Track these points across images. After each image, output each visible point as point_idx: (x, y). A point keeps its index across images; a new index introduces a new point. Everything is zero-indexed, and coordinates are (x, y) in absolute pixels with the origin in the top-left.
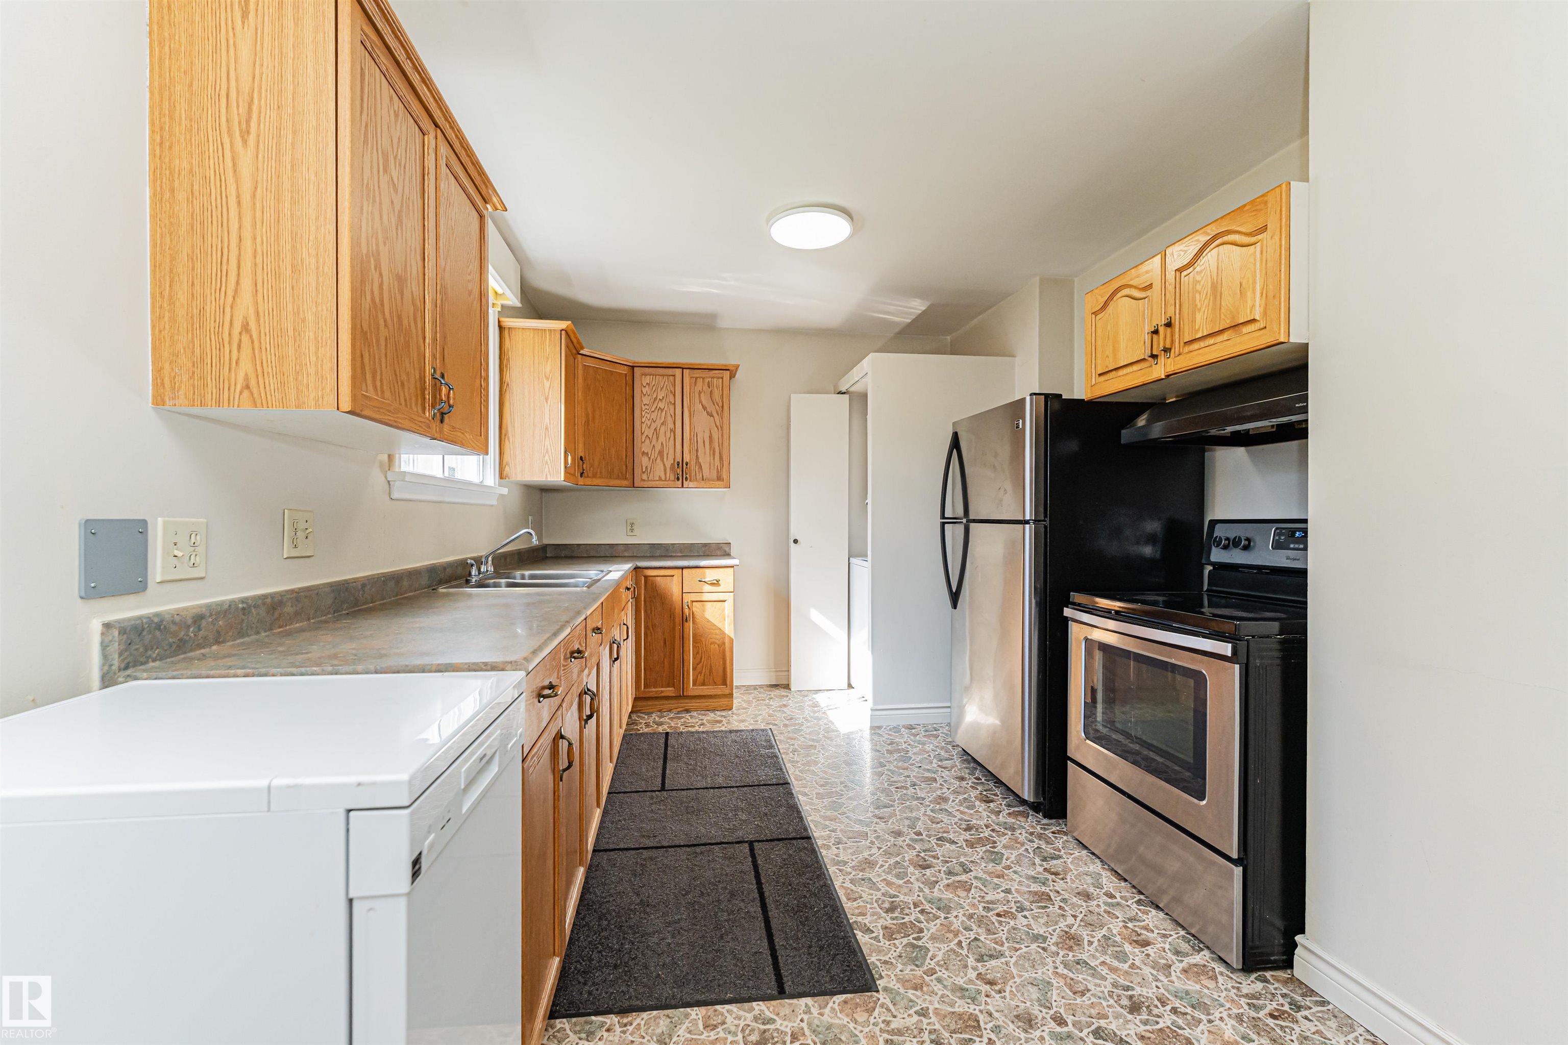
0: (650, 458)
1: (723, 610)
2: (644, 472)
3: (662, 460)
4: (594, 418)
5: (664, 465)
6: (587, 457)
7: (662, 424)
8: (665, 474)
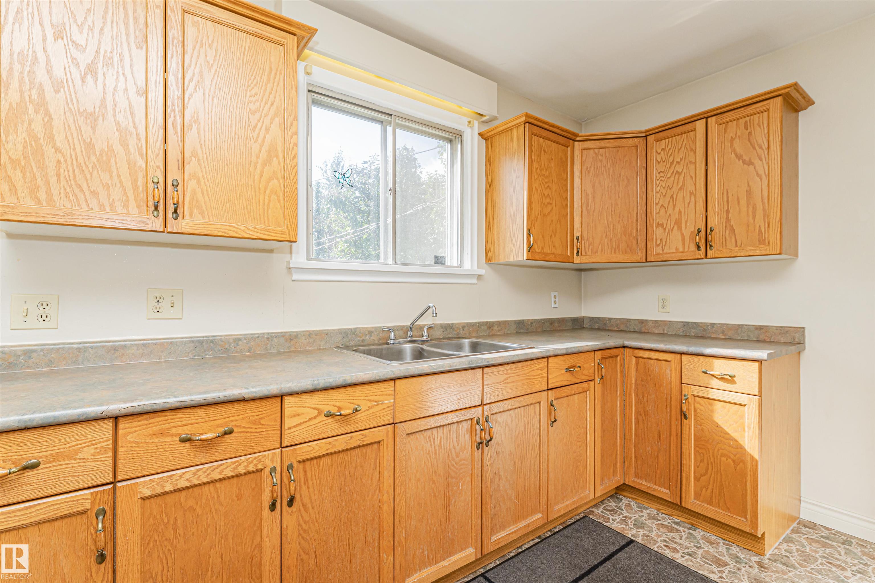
0: (665, 229)
1: (742, 417)
2: (658, 245)
3: (680, 229)
4: (594, 198)
5: (682, 235)
6: (586, 238)
7: (680, 189)
8: (684, 244)
